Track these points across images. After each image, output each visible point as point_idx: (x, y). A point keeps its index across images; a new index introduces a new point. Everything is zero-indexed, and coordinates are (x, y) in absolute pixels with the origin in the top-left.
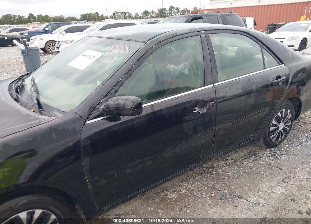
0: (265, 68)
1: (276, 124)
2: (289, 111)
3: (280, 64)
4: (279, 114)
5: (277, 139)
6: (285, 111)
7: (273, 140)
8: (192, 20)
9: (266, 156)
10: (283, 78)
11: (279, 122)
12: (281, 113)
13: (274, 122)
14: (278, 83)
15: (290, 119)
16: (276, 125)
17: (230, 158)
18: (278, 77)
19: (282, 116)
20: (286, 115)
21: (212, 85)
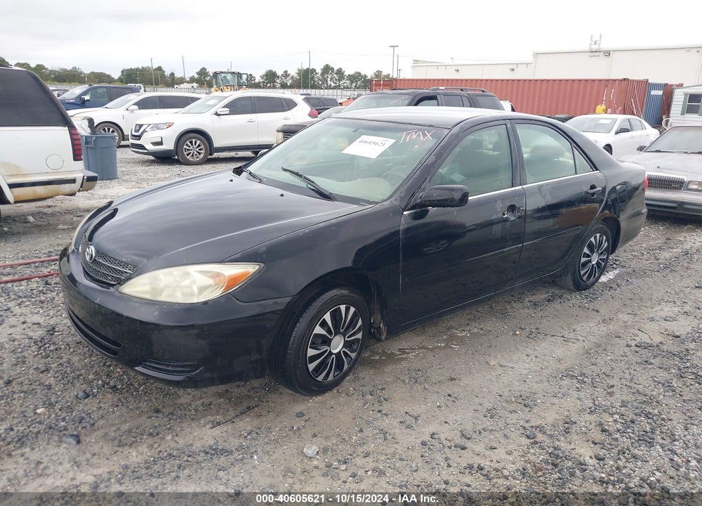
0: (576, 173)
1: (589, 253)
2: (605, 237)
3: (593, 170)
4: (592, 239)
5: (589, 277)
6: (600, 236)
7: (584, 278)
8: (418, 101)
9: (576, 299)
10: (598, 189)
11: (592, 252)
12: (595, 238)
13: (586, 250)
14: (593, 195)
15: (605, 250)
16: (588, 256)
17: (527, 300)
18: (593, 187)
19: (596, 243)
20: (601, 243)
21: (521, 187)
